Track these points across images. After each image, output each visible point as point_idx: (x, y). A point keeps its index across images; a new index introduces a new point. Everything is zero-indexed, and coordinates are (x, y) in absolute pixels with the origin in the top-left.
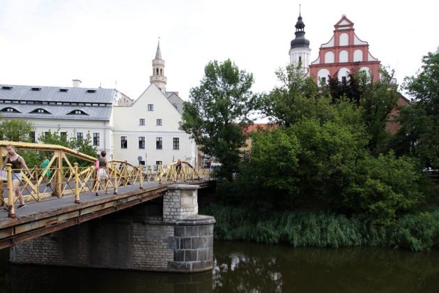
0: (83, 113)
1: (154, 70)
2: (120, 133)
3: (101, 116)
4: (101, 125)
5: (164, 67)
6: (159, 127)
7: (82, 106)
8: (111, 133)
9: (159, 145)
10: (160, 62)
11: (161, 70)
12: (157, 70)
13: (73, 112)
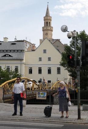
0: (10, 56)
1: (45, 23)
2: (28, 66)
3: (19, 57)
4: (19, 62)
5: (51, 20)
6: (49, 61)
7: (9, 52)
8: (24, 65)
9: (49, 71)
10: (49, 18)
11: (49, 22)
12: (47, 23)
13: (5, 56)
